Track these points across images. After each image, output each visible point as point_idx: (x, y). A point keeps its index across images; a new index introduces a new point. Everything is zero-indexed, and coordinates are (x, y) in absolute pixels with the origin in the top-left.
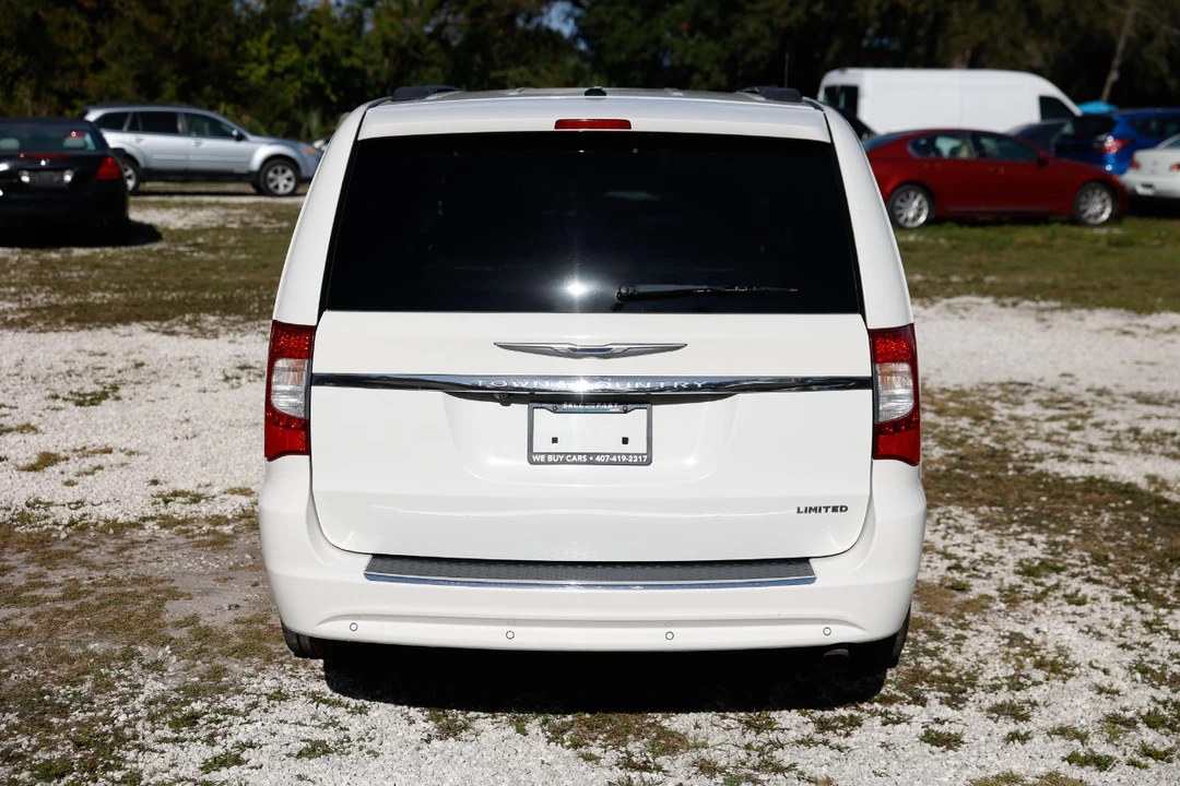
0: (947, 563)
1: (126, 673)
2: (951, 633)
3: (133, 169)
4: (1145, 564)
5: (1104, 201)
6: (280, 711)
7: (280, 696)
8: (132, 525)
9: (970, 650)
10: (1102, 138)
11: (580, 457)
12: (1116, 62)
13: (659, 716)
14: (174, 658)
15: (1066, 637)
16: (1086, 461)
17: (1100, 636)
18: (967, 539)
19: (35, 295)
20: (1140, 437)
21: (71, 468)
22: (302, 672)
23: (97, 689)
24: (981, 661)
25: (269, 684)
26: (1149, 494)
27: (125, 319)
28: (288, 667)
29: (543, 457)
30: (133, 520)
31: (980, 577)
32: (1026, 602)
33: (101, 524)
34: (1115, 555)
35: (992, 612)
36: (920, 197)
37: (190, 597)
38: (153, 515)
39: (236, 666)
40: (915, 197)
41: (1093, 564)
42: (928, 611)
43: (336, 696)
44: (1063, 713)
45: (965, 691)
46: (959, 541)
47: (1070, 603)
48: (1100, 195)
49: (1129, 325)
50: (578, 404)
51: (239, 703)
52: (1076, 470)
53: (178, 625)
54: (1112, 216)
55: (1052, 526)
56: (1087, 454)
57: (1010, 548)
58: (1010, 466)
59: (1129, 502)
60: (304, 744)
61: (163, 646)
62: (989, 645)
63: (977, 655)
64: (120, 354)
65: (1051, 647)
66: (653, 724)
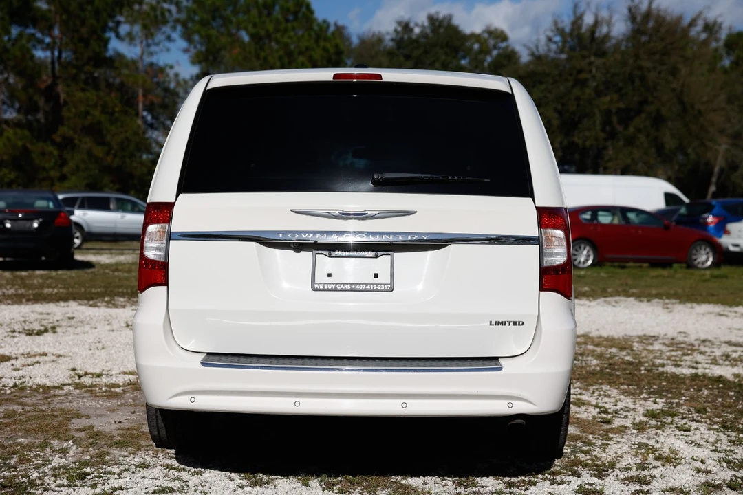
0: (598, 410)
1: (41, 454)
2: (599, 442)
3: (80, 232)
4: (731, 414)
5: (707, 253)
6: (143, 472)
7: (144, 466)
8: (55, 387)
9: (612, 451)
10: (705, 215)
11: (346, 286)
12: (714, 180)
13: (400, 478)
14: (74, 447)
15: (677, 445)
16: (693, 367)
17: (699, 446)
18: (613, 400)
19: (7, 290)
20: (729, 359)
21: (18, 363)
22: (160, 455)
23: (20, 461)
24: (619, 457)
25: (138, 460)
26: (734, 383)
27: (65, 299)
28: (151, 452)
29: (321, 286)
30: (56, 384)
31: (620, 417)
32: (650, 430)
33: (35, 387)
34: (711, 409)
35: (627, 435)
36: (588, 248)
37: (88, 417)
38: (70, 382)
39: (116, 452)
40: (585, 248)
41: (696, 413)
42: (585, 432)
43: (182, 467)
44: (673, 481)
45: (607, 471)
46: (606, 401)
47: (680, 430)
48: (705, 249)
49: (724, 311)
50: (345, 251)
51: (116, 469)
52: (687, 371)
53: (80, 430)
54: (713, 263)
55: (670, 395)
56: (695, 365)
57: (641, 404)
58: (642, 368)
59: (721, 386)
60: (157, 488)
61: (67, 440)
62: (625, 448)
63: (616, 453)
64: (60, 314)
65: (666, 450)
66: (395, 482)
